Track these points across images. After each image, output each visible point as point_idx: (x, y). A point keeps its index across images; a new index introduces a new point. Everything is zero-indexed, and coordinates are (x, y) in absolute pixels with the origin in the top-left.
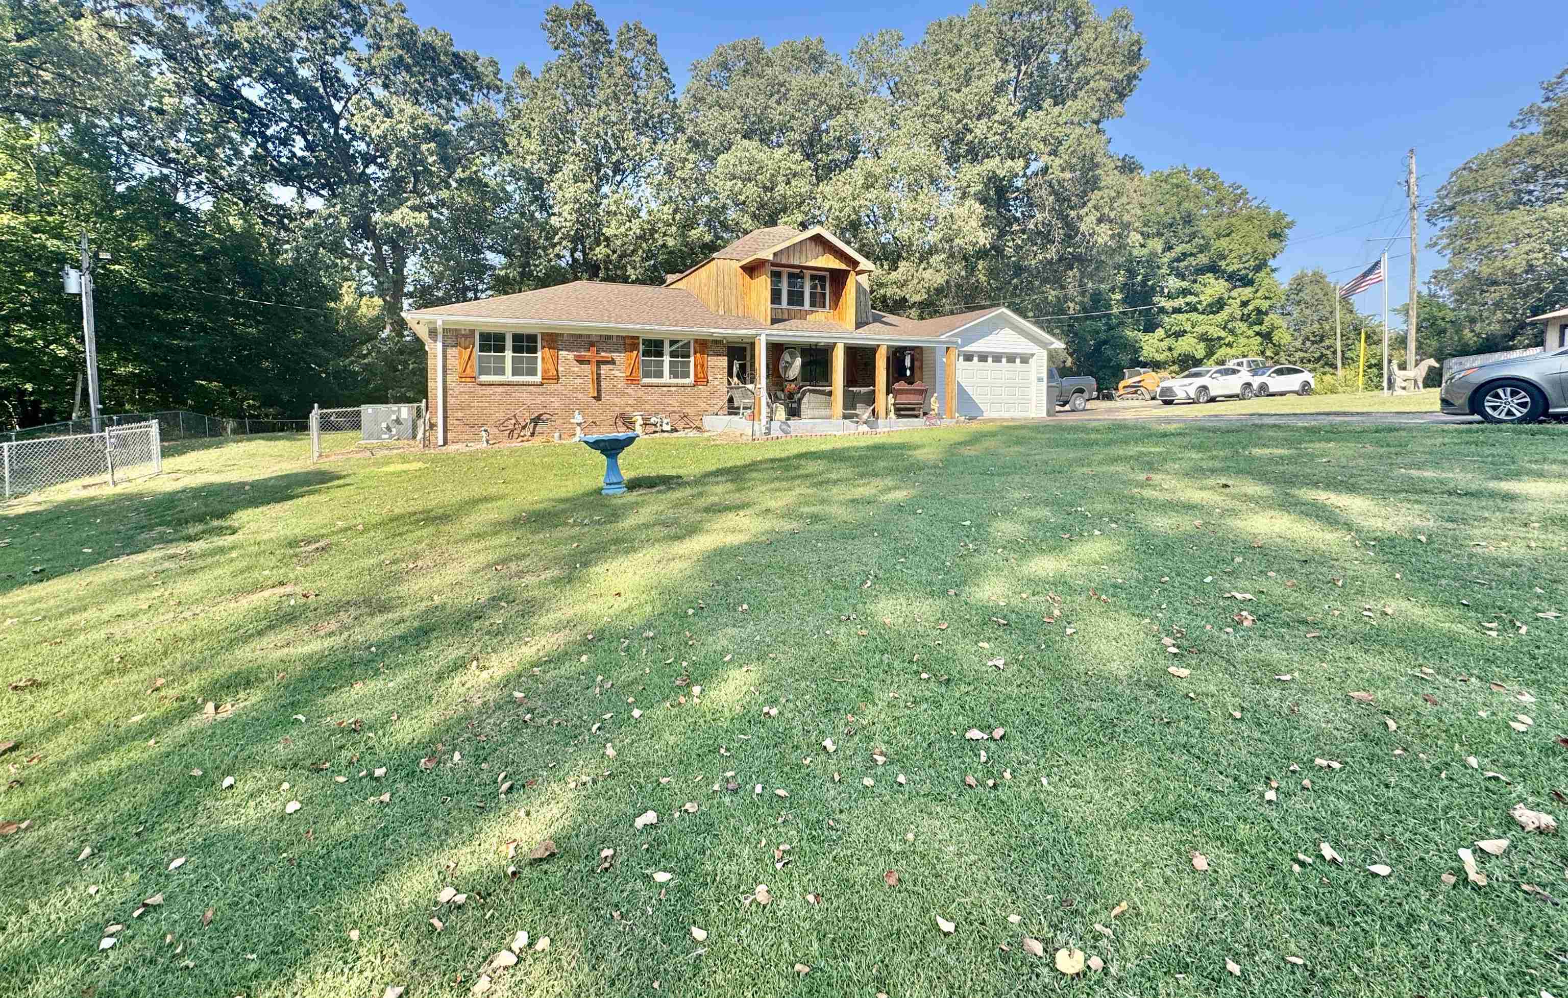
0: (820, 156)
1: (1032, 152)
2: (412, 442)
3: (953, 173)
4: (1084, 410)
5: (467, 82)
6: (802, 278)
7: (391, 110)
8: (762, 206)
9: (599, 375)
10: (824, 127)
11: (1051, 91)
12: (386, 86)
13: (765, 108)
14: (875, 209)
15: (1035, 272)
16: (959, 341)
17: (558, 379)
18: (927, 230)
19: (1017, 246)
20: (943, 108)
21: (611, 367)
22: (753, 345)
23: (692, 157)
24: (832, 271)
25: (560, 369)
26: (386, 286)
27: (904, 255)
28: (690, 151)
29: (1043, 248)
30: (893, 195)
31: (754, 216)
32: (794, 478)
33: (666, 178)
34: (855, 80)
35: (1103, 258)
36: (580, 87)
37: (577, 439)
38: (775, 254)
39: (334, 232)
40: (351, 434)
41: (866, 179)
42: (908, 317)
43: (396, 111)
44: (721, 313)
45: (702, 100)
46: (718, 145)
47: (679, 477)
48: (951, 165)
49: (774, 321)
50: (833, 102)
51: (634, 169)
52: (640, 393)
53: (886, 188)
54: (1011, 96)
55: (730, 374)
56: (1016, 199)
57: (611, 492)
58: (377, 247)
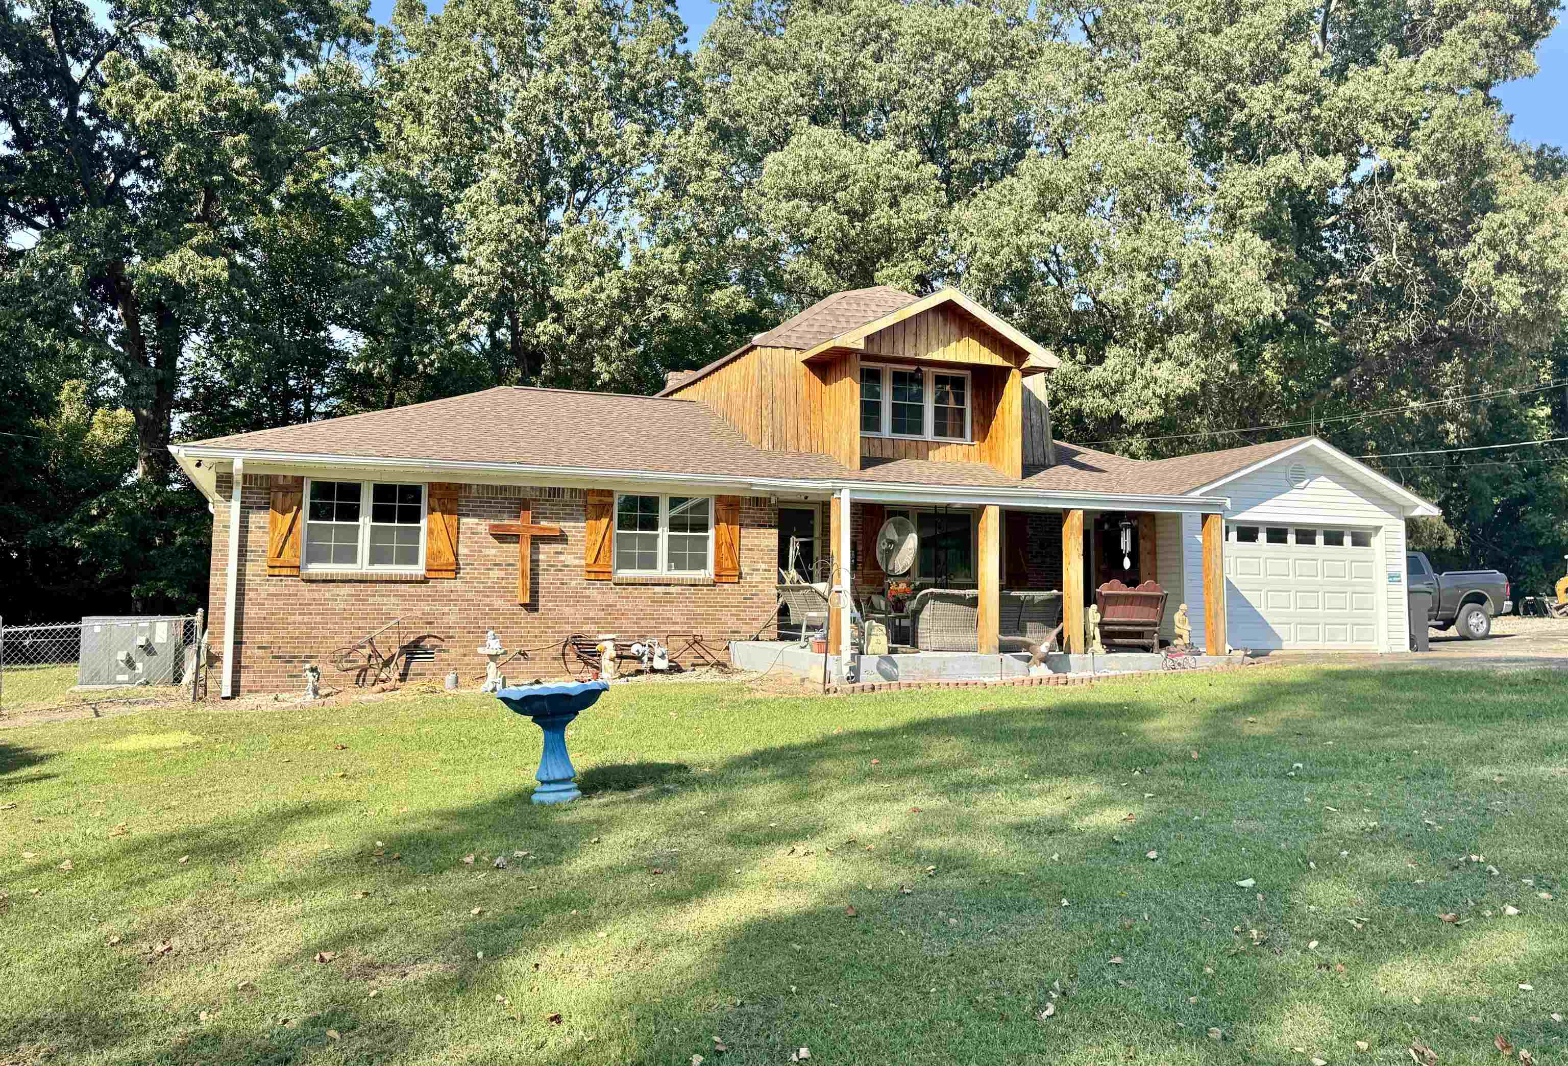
0: (954, 153)
1: (1360, 141)
2: (172, 690)
3: (1209, 180)
4: (1487, 637)
5: (311, 27)
6: (920, 382)
7: (172, 76)
8: (844, 246)
9: (535, 562)
10: (961, 99)
11: (1393, 30)
12: (165, 34)
13: (853, 67)
14: (1060, 250)
15: (1375, 366)
16: (1228, 503)
17: (457, 571)
18: (1160, 287)
19: (1340, 313)
20: (1188, 63)
21: (559, 547)
22: (826, 507)
23: (717, 157)
24: (978, 370)
25: (462, 550)
26: (143, 390)
27: (1117, 334)
28: (714, 146)
29: (1391, 317)
30: (1093, 223)
31: (830, 264)
32: (904, 774)
33: (669, 194)
34: (1020, 14)
35: (1510, 338)
36: (513, 34)
37: (488, 685)
38: (869, 339)
39: (57, 292)
40: (57, 671)
41: (1041, 194)
42: (1125, 451)
43: (180, 78)
44: (767, 445)
45: (735, 54)
46: (765, 135)
47: (681, 767)
48: (1203, 167)
49: (867, 462)
50: (979, 56)
51: (610, 180)
52: (611, 598)
53: (1080, 210)
54: (1317, 40)
55: (783, 563)
56: (1333, 226)
57: (549, 798)
58: (131, 319)
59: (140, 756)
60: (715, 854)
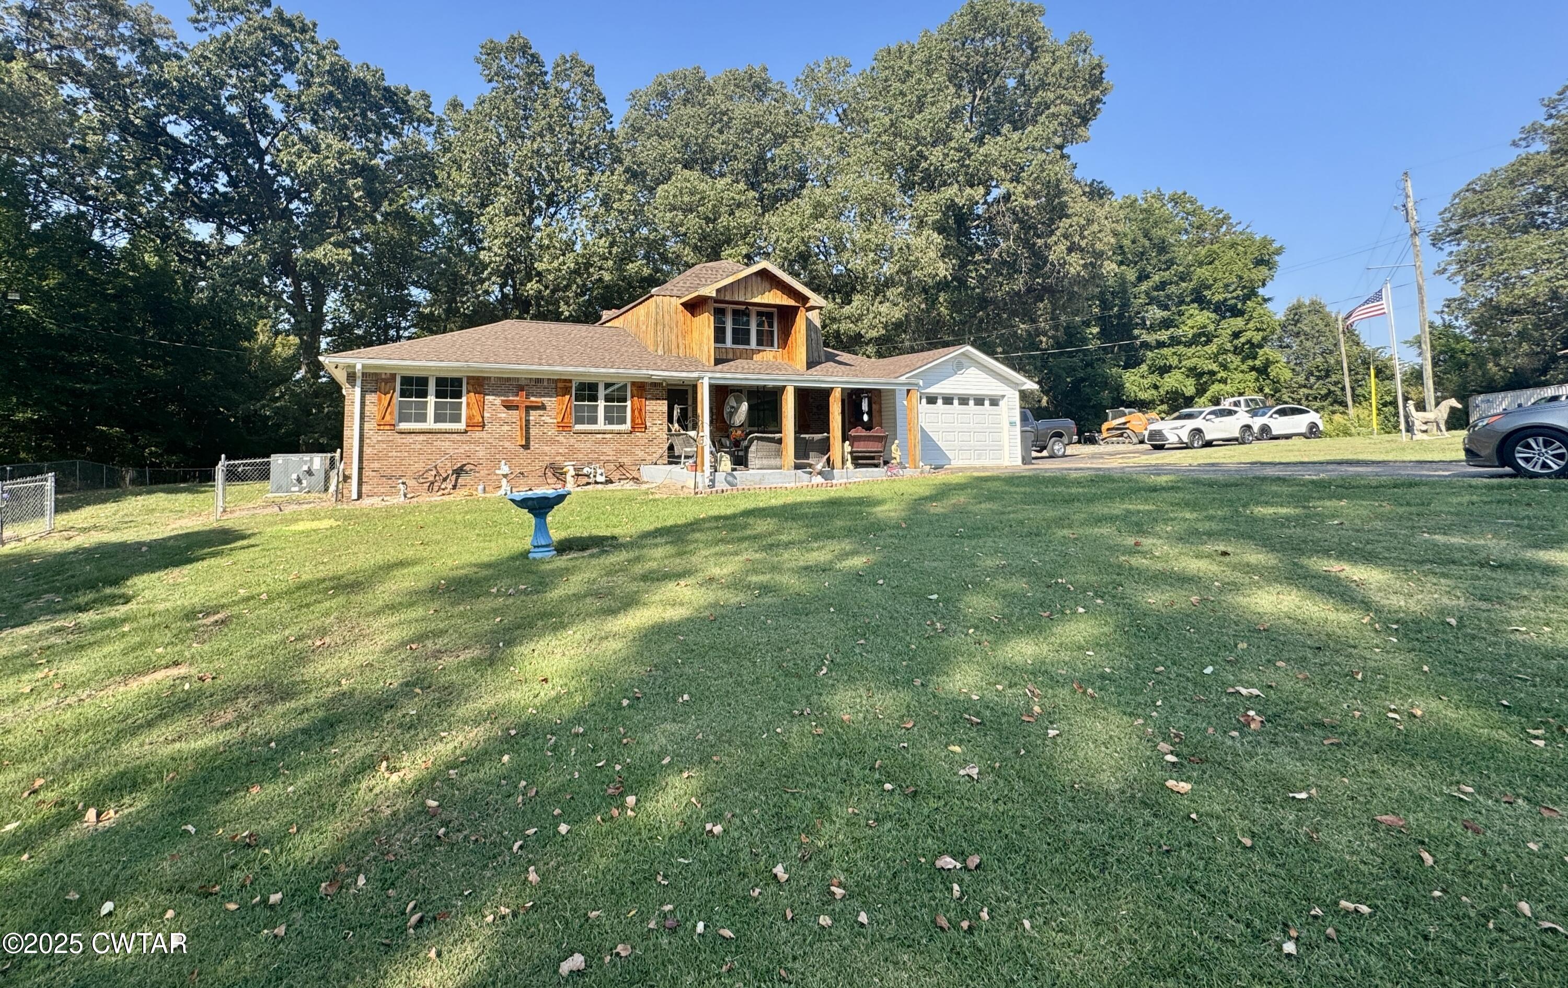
0: (765, 185)
1: (992, 179)
2: (323, 496)
3: (908, 201)
4: (1064, 456)
5: (398, 116)
6: (748, 315)
7: (318, 145)
8: (704, 237)
9: (528, 421)
10: (769, 155)
11: (1009, 116)
12: (314, 121)
13: (707, 137)
14: (826, 240)
15: (1001, 305)
16: (921, 383)
17: (483, 426)
18: (882, 261)
19: (981, 276)
20: (895, 135)
21: (541, 412)
22: (695, 387)
23: (630, 188)
24: (780, 308)
25: (486, 415)
26: (303, 325)
27: (859, 288)
28: (628, 182)
29: (1010, 277)
30: (844, 224)
31: (695, 248)
32: (742, 539)
33: (602, 210)
34: (801, 107)
35: (1076, 289)
36: (514, 120)
37: (502, 492)
38: (718, 291)
39: (253, 269)
40: (258, 485)
41: (815, 208)
42: (864, 354)
43: (323, 146)
44: (660, 352)
45: (640, 130)
46: (657, 175)
47: (614, 538)
48: (905, 193)
49: (718, 362)
50: (779, 130)
51: (569, 201)
52: (572, 441)
53: (837, 218)
54: (967, 121)
55: (670, 420)
56: (977, 227)
57: (538, 556)
58: (296, 283)
59: (307, 534)
60: (634, 587)
